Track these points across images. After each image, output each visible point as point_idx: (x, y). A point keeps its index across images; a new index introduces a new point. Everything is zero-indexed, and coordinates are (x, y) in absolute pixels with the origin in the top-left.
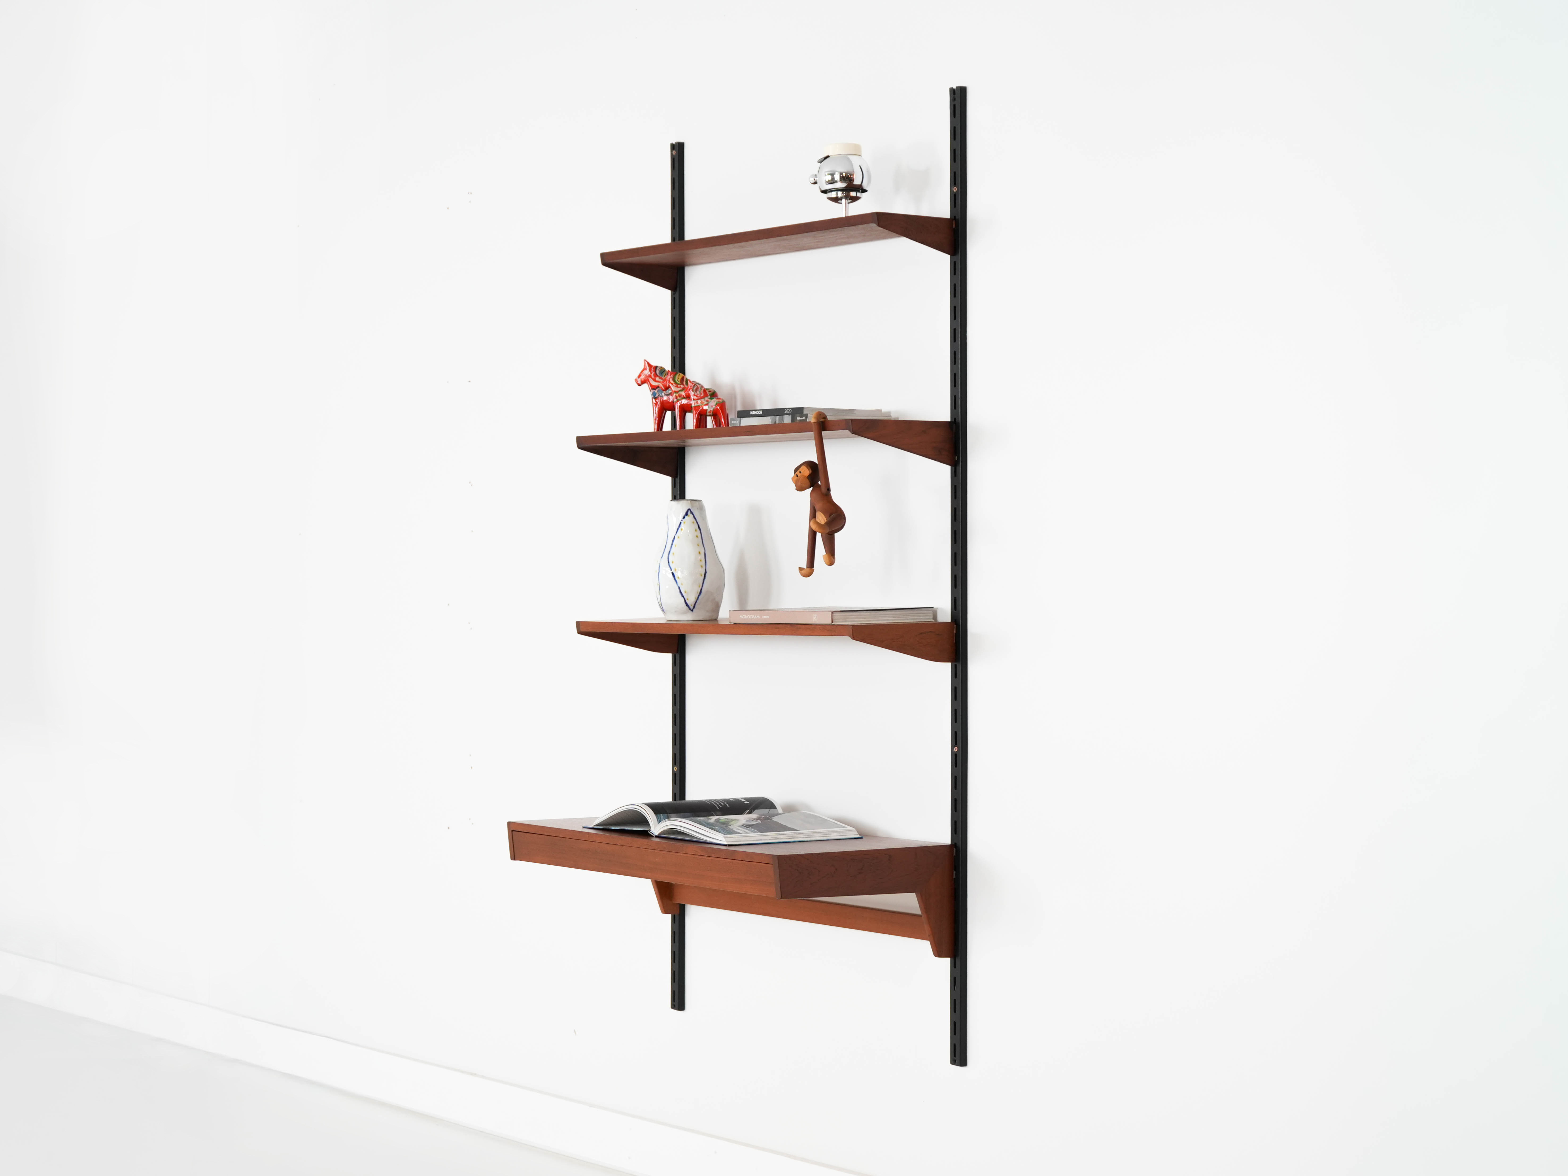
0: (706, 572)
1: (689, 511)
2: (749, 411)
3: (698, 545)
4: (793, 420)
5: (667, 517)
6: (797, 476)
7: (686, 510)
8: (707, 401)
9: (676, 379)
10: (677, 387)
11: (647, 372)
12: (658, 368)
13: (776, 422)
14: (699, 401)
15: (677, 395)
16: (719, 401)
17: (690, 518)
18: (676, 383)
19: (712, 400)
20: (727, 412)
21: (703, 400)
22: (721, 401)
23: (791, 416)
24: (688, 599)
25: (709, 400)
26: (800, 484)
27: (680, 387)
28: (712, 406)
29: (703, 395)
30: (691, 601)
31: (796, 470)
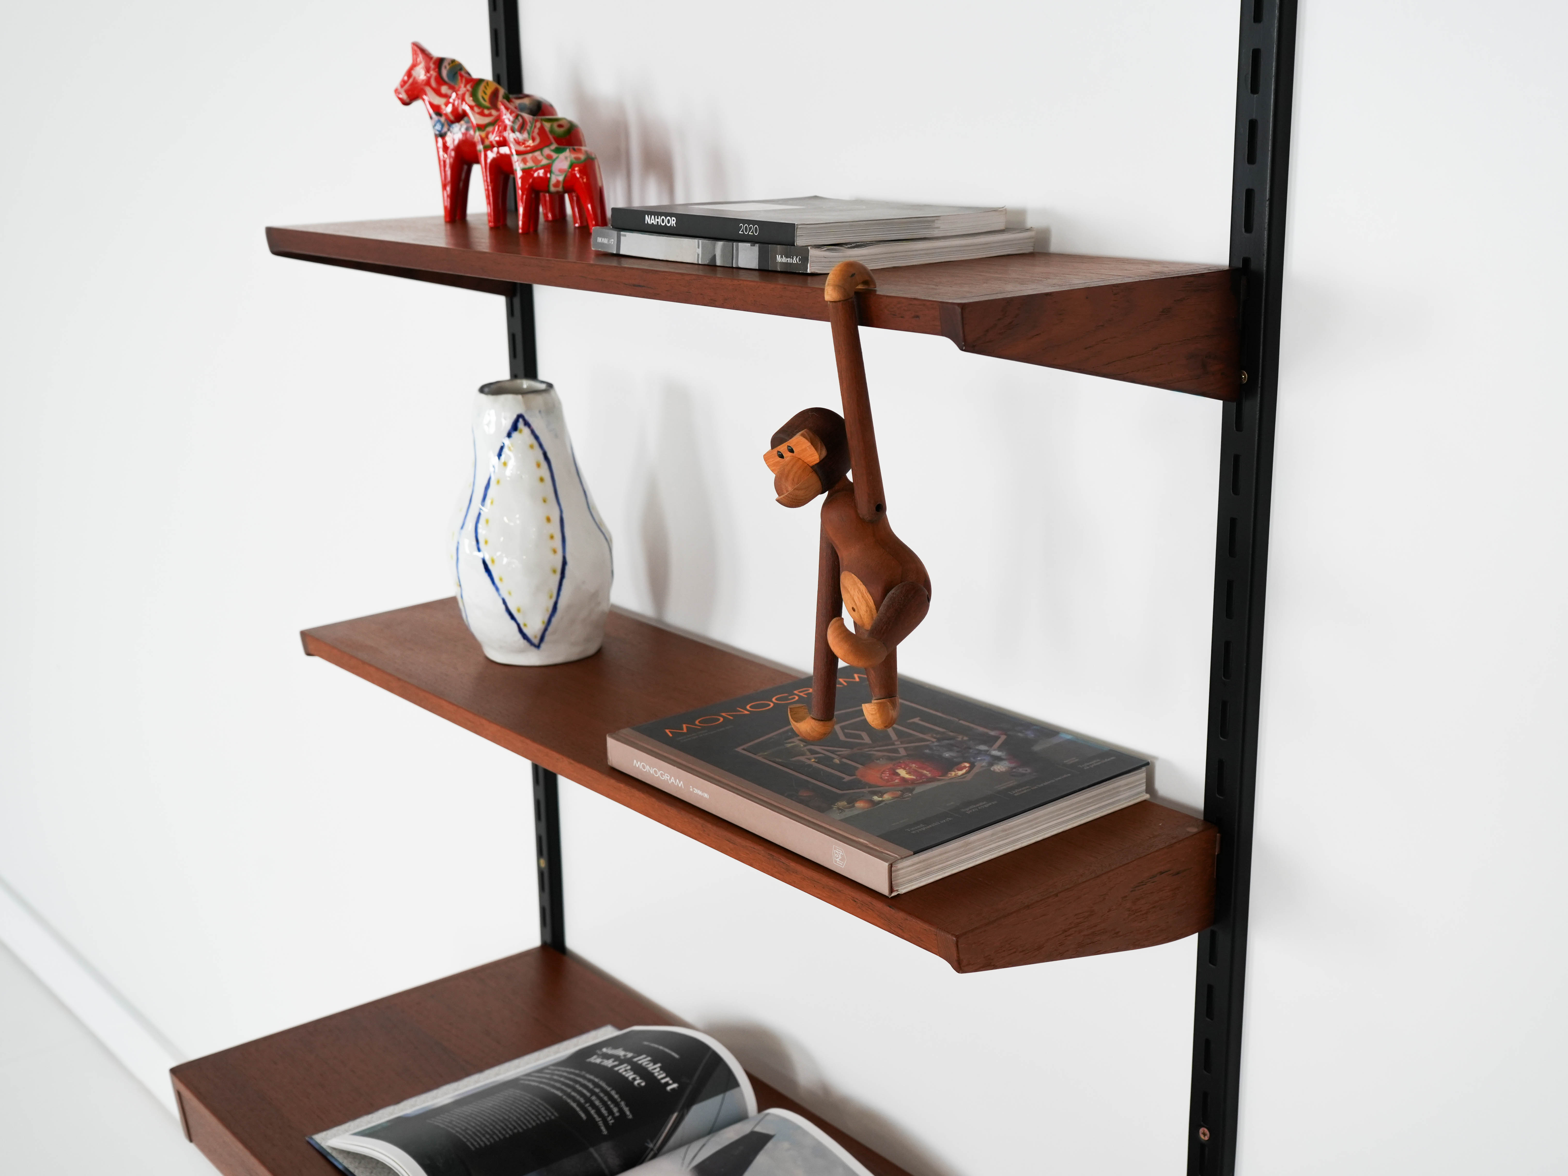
0: (564, 563)
1: (521, 420)
3: (545, 501)
4: (763, 256)
5: (473, 432)
6: (781, 456)
7: (515, 416)
8: (549, 157)
9: (480, 94)
10: (482, 114)
11: (420, 74)
12: (445, 64)
13: (714, 258)
14: (529, 156)
15: (483, 134)
16: (577, 159)
17: (523, 435)
18: (479, 105)
19: (562, 156)
20: (600, 184)
21: (537, 154)
22: (582, 157)
23: (756, 247)
24: (525, 625)
25: (554, 155)
26: (790, 489)
27: (490, 115)
28: (561, 171)
29: (538, 141)
30: (534, 628)
31: (779, 439)
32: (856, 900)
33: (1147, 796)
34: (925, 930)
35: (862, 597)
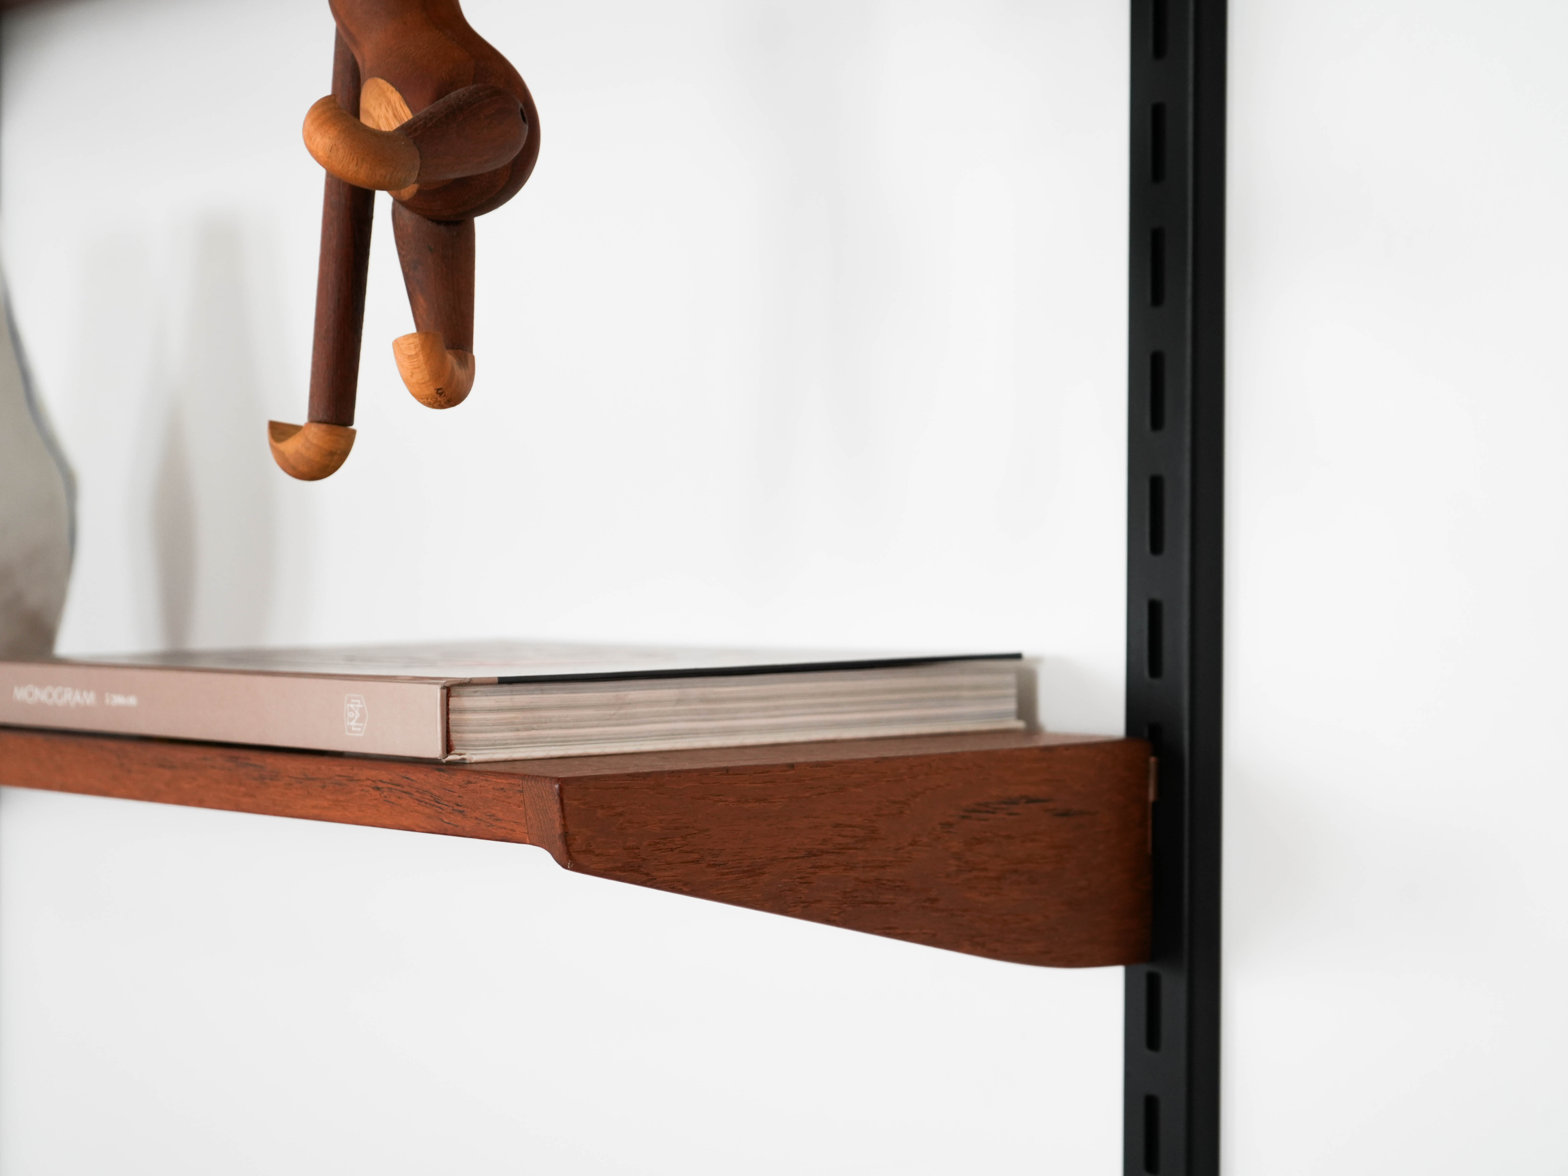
32: (380, 785)
33: (1020, 725)
34: (502, 789)
35: (395, 116)
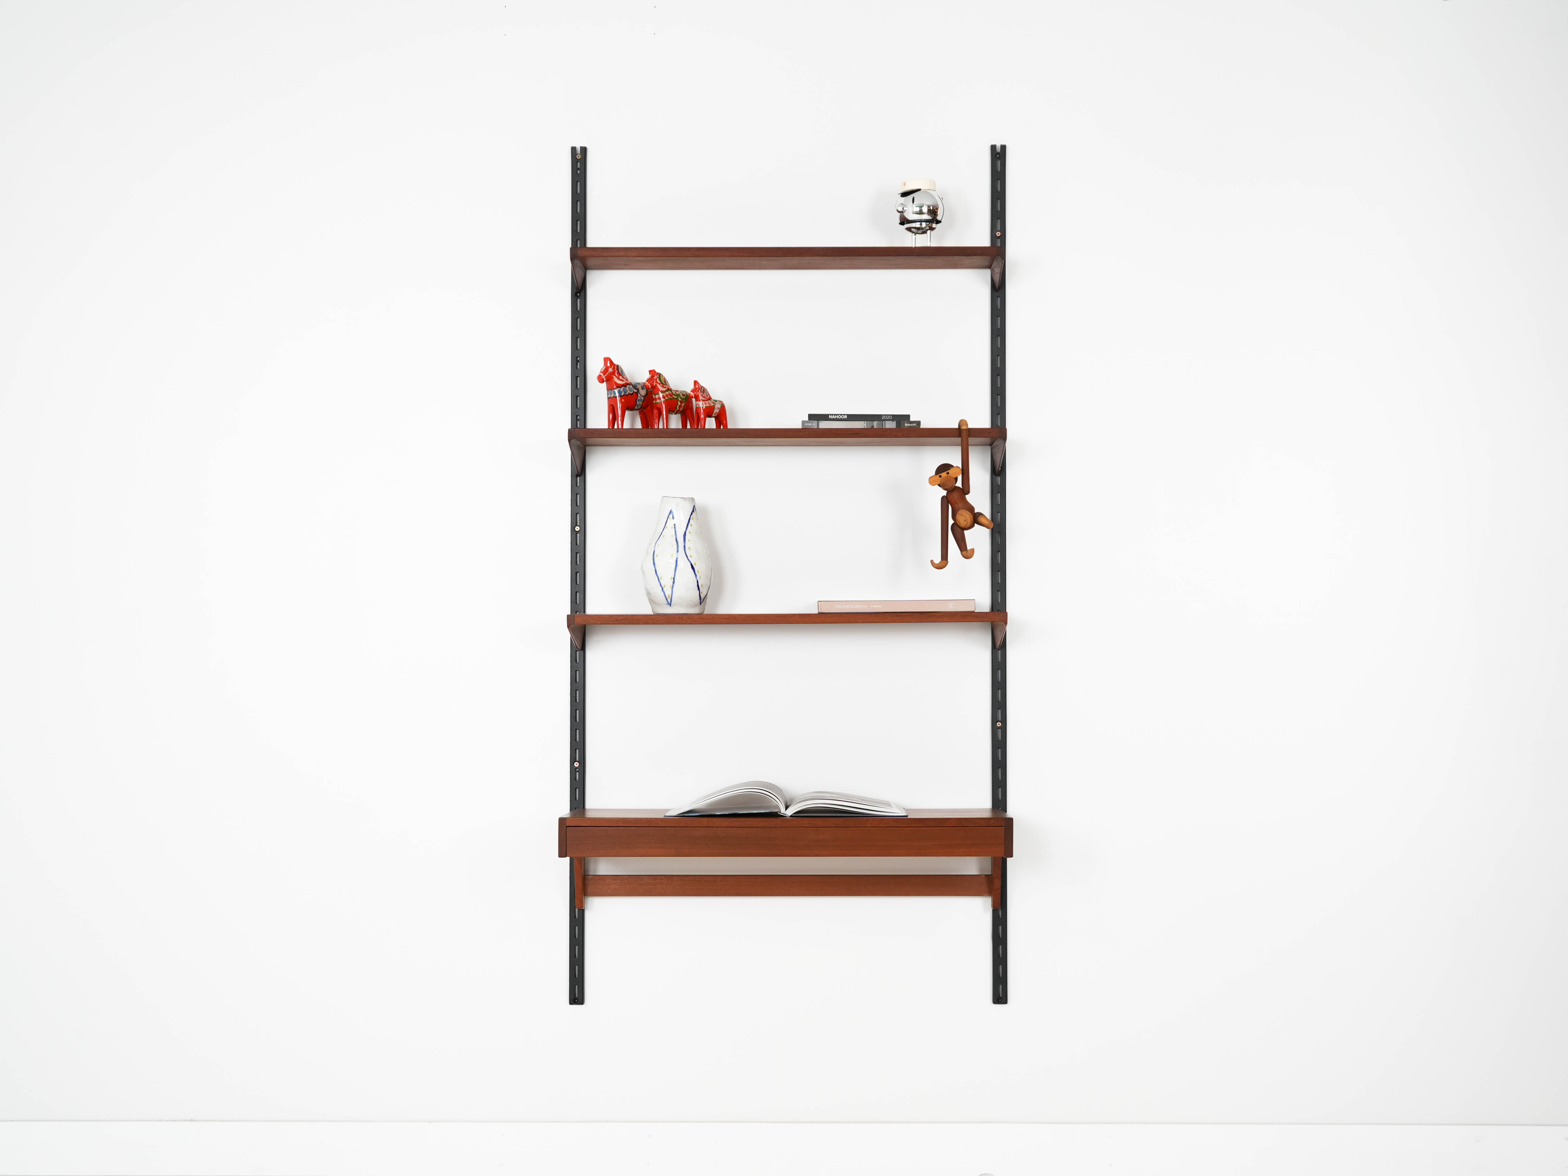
1: (695, 508)
2: (828, 415)
4: (896, 425)
6: (941, 478)
7: (693, 506)
13: (873, 426)
14: (707, 402)
17: (695, 514)
23: (894, 422)
24: (702, 592)
28: (718, 408)
30: (704, 594)
